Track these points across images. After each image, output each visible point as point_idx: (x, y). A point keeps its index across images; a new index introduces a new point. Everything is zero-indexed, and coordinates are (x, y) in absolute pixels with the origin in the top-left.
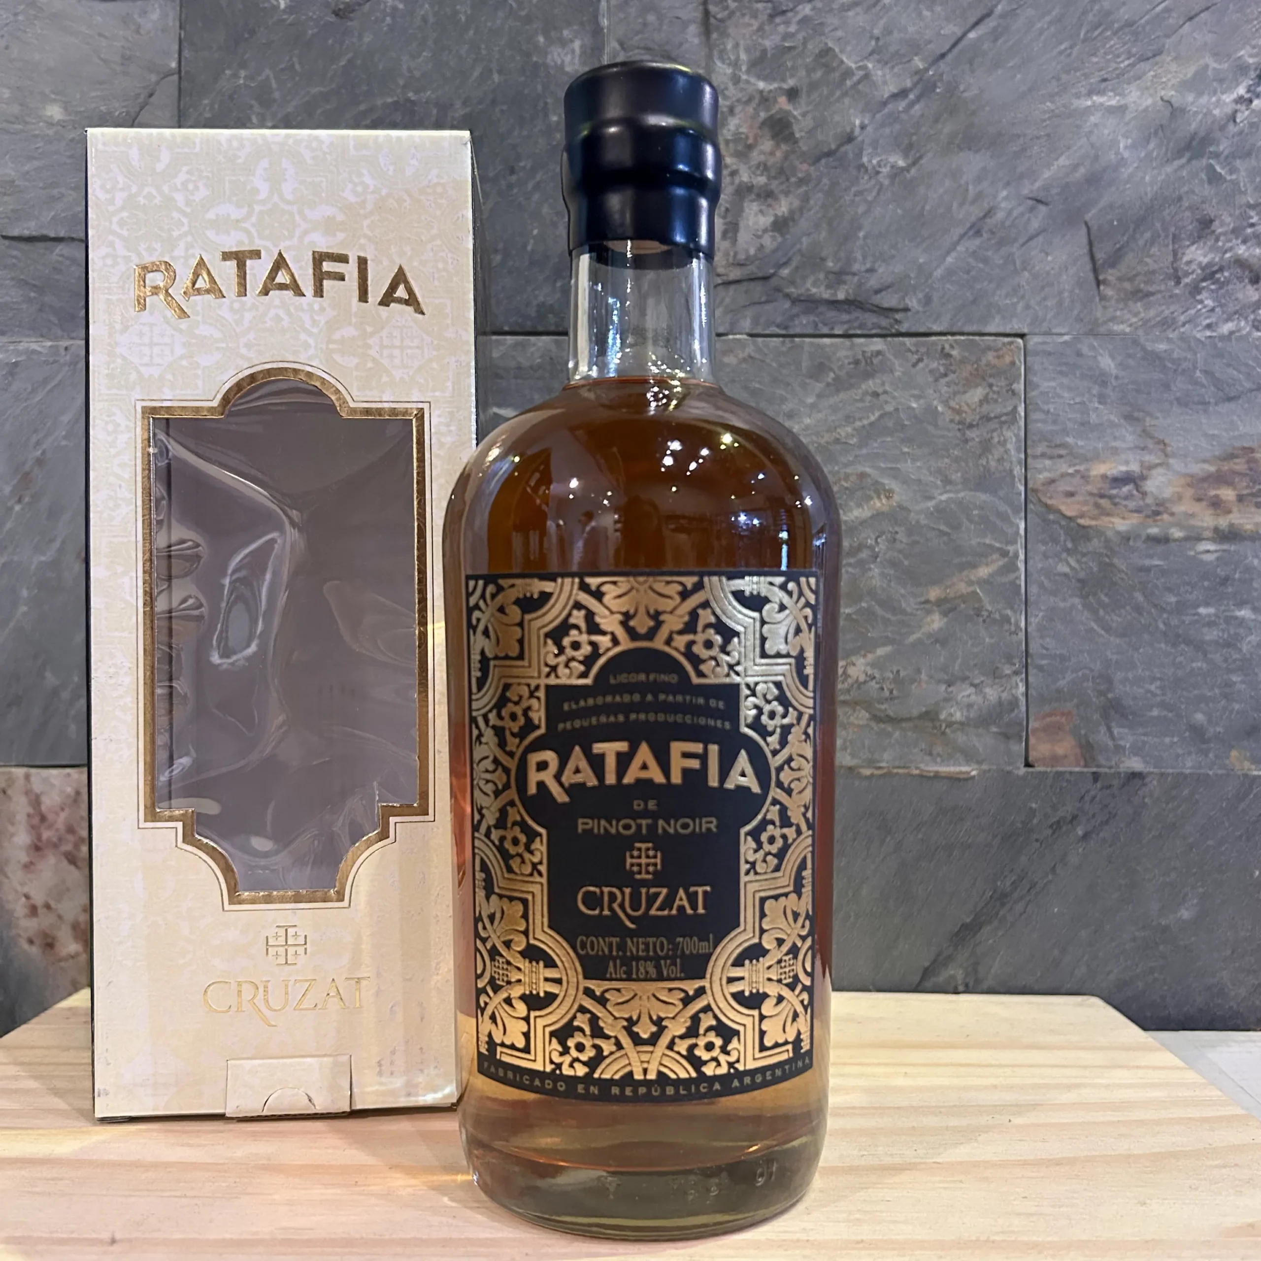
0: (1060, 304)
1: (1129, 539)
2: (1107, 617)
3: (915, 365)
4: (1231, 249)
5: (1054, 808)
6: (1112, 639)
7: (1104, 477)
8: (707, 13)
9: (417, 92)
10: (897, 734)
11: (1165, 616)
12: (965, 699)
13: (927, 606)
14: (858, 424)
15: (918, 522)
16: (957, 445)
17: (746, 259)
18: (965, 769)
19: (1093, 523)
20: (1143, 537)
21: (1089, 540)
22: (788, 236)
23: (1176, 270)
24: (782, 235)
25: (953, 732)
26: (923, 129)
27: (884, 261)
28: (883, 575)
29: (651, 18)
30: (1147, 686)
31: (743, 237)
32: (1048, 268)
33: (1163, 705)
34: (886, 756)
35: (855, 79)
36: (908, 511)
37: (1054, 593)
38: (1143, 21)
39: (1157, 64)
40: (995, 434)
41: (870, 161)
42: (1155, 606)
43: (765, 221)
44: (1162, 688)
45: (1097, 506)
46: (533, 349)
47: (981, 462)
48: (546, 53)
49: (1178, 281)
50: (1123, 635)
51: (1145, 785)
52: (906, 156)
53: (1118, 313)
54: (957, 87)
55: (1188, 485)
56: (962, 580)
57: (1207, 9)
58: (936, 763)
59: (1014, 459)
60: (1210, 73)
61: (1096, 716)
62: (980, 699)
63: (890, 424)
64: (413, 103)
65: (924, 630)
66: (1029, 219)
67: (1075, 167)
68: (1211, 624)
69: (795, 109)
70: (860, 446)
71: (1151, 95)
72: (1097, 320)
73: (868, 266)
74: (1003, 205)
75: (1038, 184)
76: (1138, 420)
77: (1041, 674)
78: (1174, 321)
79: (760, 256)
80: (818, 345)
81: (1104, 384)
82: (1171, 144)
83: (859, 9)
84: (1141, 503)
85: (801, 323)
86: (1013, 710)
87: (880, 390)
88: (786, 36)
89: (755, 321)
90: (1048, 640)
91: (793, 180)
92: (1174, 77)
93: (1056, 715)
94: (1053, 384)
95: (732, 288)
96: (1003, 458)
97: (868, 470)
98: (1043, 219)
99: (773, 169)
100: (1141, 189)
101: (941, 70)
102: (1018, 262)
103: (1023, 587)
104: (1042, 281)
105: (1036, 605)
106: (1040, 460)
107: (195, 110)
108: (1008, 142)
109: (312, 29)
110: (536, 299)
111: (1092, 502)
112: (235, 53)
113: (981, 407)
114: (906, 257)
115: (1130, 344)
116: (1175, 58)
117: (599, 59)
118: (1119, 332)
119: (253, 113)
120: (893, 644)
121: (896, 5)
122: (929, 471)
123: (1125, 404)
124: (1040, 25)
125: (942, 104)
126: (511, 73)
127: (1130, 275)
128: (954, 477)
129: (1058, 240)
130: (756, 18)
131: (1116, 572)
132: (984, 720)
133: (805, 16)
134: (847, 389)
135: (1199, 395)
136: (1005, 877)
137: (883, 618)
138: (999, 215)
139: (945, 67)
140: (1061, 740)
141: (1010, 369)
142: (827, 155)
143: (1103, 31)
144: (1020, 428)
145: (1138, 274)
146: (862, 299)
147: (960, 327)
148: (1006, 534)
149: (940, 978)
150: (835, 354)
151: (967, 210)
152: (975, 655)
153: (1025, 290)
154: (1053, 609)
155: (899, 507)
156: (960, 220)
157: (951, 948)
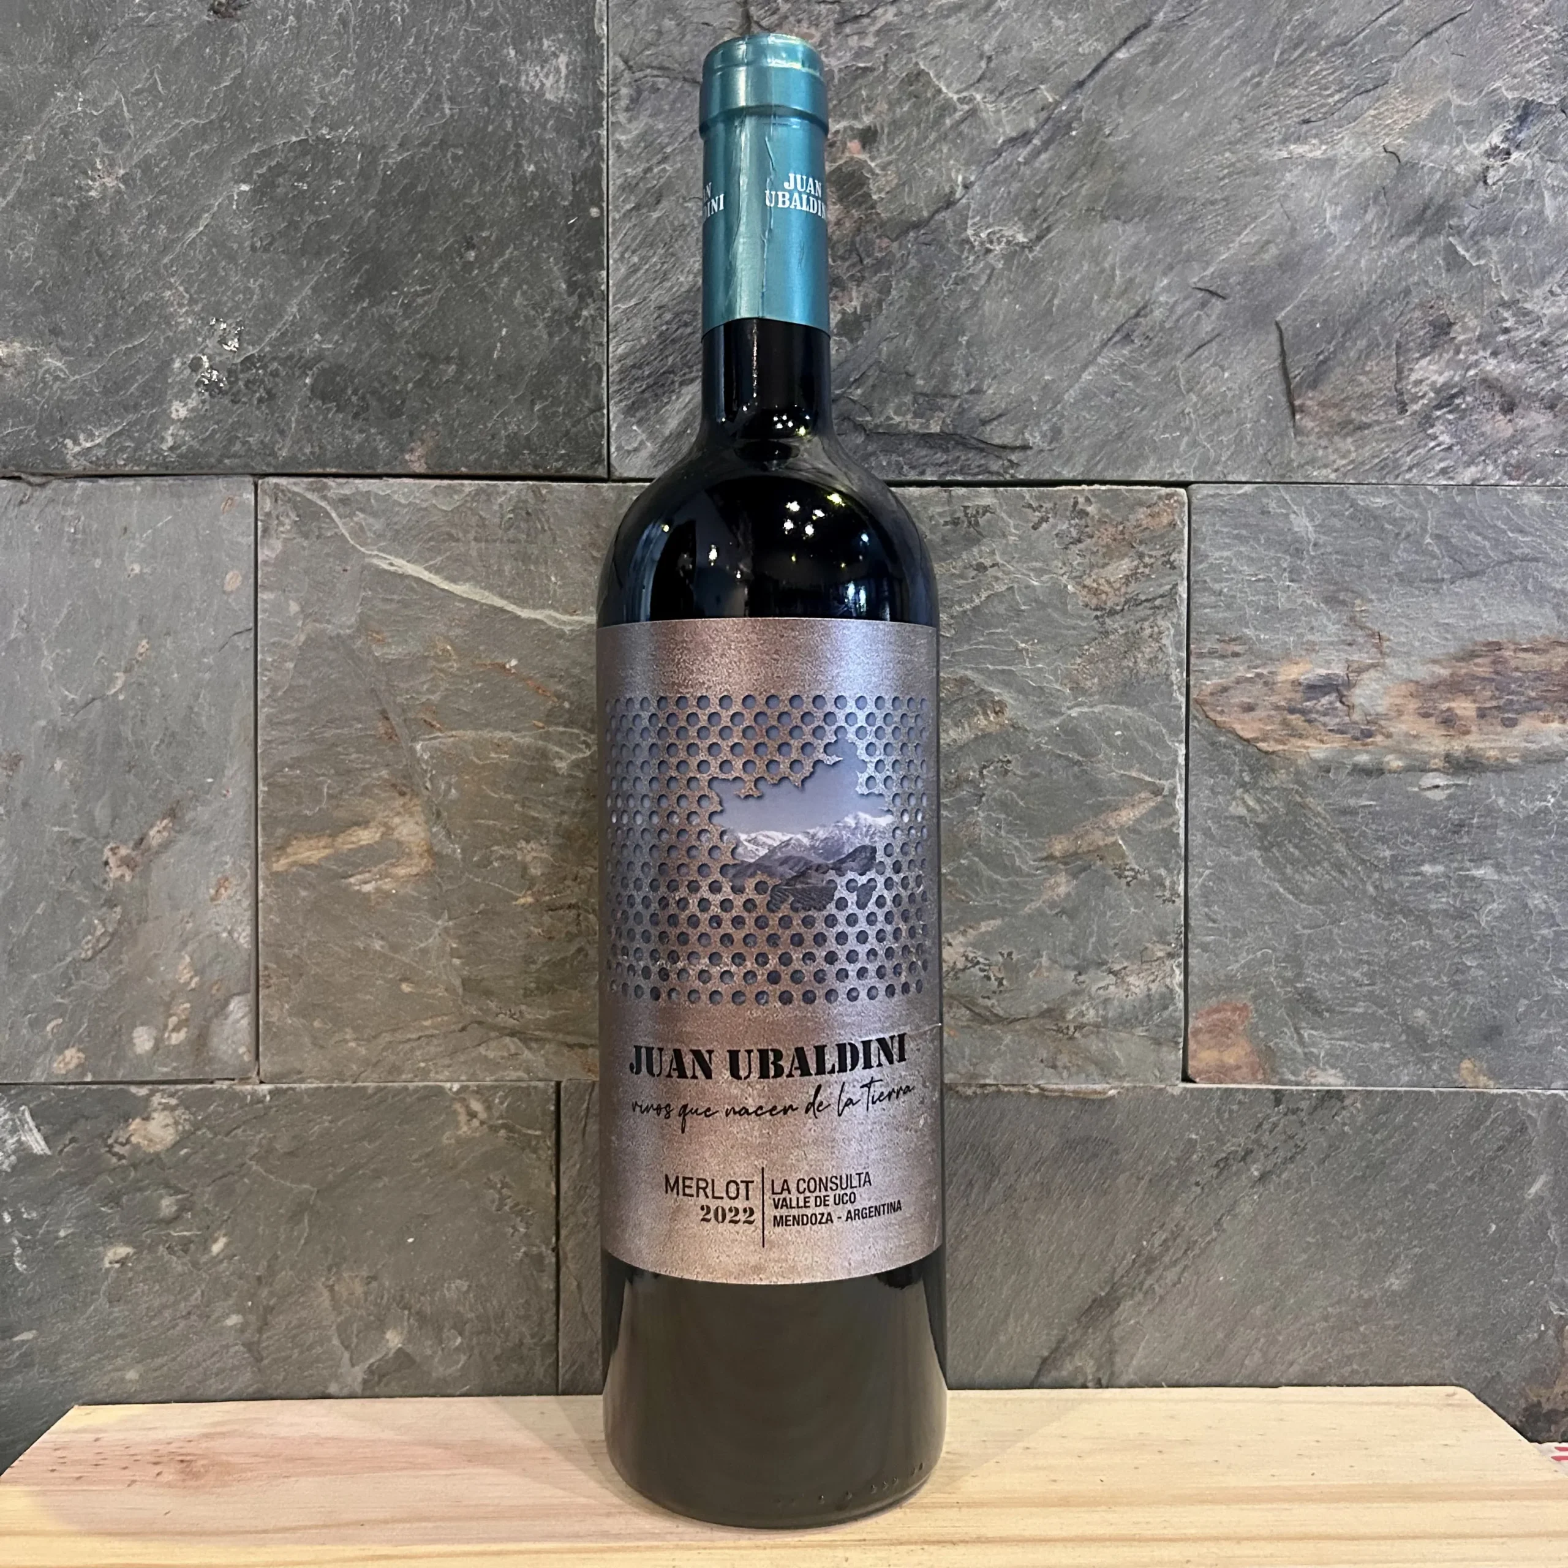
0: (1239, 439)
1: (1328, 771)
2: (1297, 876)
3: (1035, 528)
4: (1476, 364)
5: (1221, 1141)
6: (1303, 906)
7: (1296, 683)
8: (748, 17)
9: (331, 129)
10: (1008, 1038)
11: (1376, 875)
12: (1101, 992)
13: (1052, 863)
14: (957, 608)
15: (1038, 747)
16: (1095, 639)
18: (1098, 1087)
19: (1281, 747)
20: (1349, 767)
21: (1273, 771)
22: (860, 342)
23: (1401, 394)
24: (852, 340)
25: (1084, 1036)
26: (1053, 189)
27: (995, 378)
28: (990, 820)
29: (669, 24)
30: (1349, 972)
32: (1223, 389)
33: (1371, 997)
34: (993, 1069)
35: (958, 115)
36: (1026, 730)
37: (1225, 843)
38: (1361, 36)
39: (1378, 99)
40: (1146, 624)
41: (977, 234)
42: (1363, 862)
44: (1371, 975)
45: (1285, 723)
46: (501, 500)
47: (1125, 663)
48: (519, 72)
49: (1403, 410)
50: (1318, 901)
51: (1344, 1108)
52: (1026, 232)
53: (1320, 453)
54: (1100, 129)
55: (1411, 695)
56: (1099, 828)
57: (1452, 19)
58: (1062, 1078)
59: (1172, 659)
60: (1452, 113)
61: (1281, 1013)
62: (1121, 993)
63: (1001, 609)
64: (329, 143)
65: (1045, 897)
66: (1199, 316)
67: (1263, 247)
68: (1438, 888)
69: (873, 159)
70: (957, 640)
71: (1370, 144)
72: (1292, 460)
73: (973, 385)
74: (1162, 299)
75: (1211, 269)
76: (1343, 603)
77: (1205, 955)
78: (1397, 464)
81: (1298, 553)
82: (1397, 215)
83: (962, 15)
84: (1347, 719)
85: (879, 464)
86: (1166, 1008)
87: (988, 562)
88: (859, 54)
90: (1216, 908)
91: (867, 261)
92: (1404, 118)
93: (1225, 1010)
94: (1226, 554)
96: (1156, 657)
97: (969, 673)
98: (1218, 318)
99: (839, 245)
100: (1355, 277)
101: (1078, 104)
102: (1182, 382)
103: (1182, 836)
104: (1215, 407)
105: (1202, 859)
106: (1208, 660)
107: (12, 149)
108: (1171, 208)
109: (180, 32)
110: (506, 429)
111: (1278, 719)
112: (70, 66)
113: (1127, 583)
114: (1026, 373)
115: (1335, 497)
116: (1405, 91)
117: (595, 84)
118: (1320, 480)
119: (97, 155)
120: (1002, 917)
121: (1015, 10)
122: (1054, 673)
123: (1329, 582)
124: (1217, 41)
125: (1078, 153)
126: (469, 102)
127: (1337, 400)
128: (1089, 684)
129: (1239, 348)
130: (817, 25)
131: (1310, 815)
132: (1126, 1022)
133: (887, 24)
134: (944, 560)
135: (1429, 568)
136: (1154, 1234)
137: (989, 878)
138: (1157, 313)
139: (1084, 100)
140: (1233, 1045)
141: (1168, 532)
142: (916, 226)
143: (1305, 51)
144: (1179, 617)
145: (1348, 398)
146: (964, 432)
147: (1100, 472)
148: (1161, 763)
149: (1065, 1371)
150: (926, 509)
151: (1112, 307)
152: (1115, 932)
153: (1191, 420)
154: (1223, 866)
155: (1013, 726)
156: (1103, 320)
157: (1079, 1332)
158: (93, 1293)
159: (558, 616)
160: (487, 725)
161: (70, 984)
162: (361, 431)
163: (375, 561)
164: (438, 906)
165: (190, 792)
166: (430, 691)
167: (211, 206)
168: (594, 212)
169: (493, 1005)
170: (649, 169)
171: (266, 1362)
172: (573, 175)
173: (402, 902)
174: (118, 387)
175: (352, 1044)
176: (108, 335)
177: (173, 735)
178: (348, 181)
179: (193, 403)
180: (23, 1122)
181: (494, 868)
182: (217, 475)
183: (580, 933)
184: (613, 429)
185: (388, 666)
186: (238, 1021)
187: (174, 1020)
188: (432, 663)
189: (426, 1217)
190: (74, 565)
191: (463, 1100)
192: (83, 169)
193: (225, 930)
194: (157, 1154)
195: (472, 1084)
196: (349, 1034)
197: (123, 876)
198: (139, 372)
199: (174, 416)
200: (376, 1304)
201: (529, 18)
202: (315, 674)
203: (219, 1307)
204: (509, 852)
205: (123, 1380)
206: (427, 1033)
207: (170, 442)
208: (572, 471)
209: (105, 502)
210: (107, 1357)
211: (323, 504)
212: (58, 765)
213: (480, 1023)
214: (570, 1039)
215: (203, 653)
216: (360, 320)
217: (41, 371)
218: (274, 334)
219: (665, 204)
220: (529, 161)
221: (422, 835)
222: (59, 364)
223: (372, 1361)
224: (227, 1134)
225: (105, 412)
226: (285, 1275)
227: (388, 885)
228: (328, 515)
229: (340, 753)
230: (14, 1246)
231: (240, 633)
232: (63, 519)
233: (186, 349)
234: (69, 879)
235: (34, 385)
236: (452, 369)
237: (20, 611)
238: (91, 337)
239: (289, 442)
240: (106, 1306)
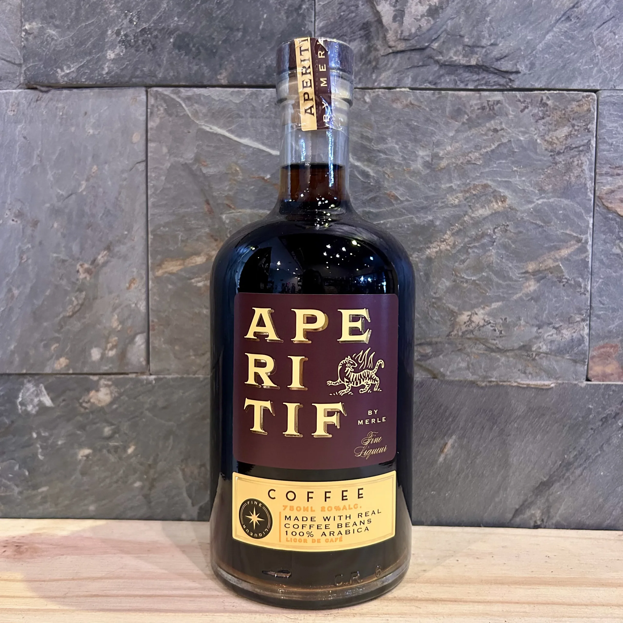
3: (522, 111)
5: (604, 408)
10: (503, 359)
12: (549, 337)
13: (527, 275)
14: (483, 151)
15: (522, 218)
16: (550, 166)
17: (409, 36)
18: (546, 383)
22: (438, 20)
24: (434, 19)
25: (541, 358)
27: (503, 38)
28: (498, 254)
31: (407, 20)
32: (615, 44)
34: (495, 374)
36: (516, 210)
37: (610, 267)
40: (575, 159)
43: (423, 9)
46: (263, 97)
47: (565, 178)
56: (550, 258)
58: (528, 378)
59: (588, 176)
62: (559, 338)
63: (505, 151)
65: (523, 292)
66: (604, 8)
70: (484, 167)
73: (492, 41)
77: (599, 320)
79: (418, 33)
80: (457, 97)
85: (445, 81)
86: (580, 345)
87: (499, 128)
89: (414, 79)
90: (604, 298)
93: (607, 347)
94: (615, 125)
95: (399, 55)
96: (580, 175)
97: (489, 183)
98: (613, 9)
102: (595, 39)
103: (590, 263)
104: (610, 53)
105: (598, 274)
106: (604, 177)
110: (265, 63)
113: (566, 140)
114: (518, 35)
120: (503, 301)
122: (530, 183)
128: (547, 188)
132: (561, 351)
134: (477, 127)
136: (570, 452)
137: (497, 283)
138: (583, 6)
140: (610, 363)
141: (587, 114)
144: (592, 155)
146: (487, 64)
147: (554, 85)
148: (581, 227)
149: (526, 516)
150: (468, 102)
151: (561, 3)
152: (557, 308)
153: (599, 59)
154: (608, 278)
155: (510, 208)
156: (557, 9)
157: (533, 497)
158: (74, 470)
161: (62, 327)
162: (197, 65)
163: (204, 127)
165: (117, 238)
166: (229, 190)
171: (153, 504)
174: (82, 43)
175: (193, 357)
176: (77, 19)
177: (109, 211)
179: (117, 51)
180: (41, 391)
182: (129, 87)
185: (209, 178)
186: (140, 346)
187: (109, 345)
188: (230, 176)
190: (61, 130)
193: (133, 303)
194: (102, 407)
196: (191, 353)
197: (86, 278)
198: (91, 36)
199: (108, 57)
200: (204, 478)
202: (174, 182)
203: (132, 478)
205: (88, 510)
207: (106, 70)
209: (76, 100)
210: (80, 500)
211: (179, 100)
212: (56, 225)
215: (123, 172)
216: (196, 10)
217: (46, 36)
218: (155, 17)
222: (54, 33)
223: (201, 504)
224: (135, 398)
225: (75, 56)
226: (161, 465)
228: (180, 105)
229: (186, 220)
230: (38, 448)
231: (139, 162)
232: (57, 108)
233: (113, 26)
234: (61, 279)
235: (42, 43)
236: (240, 34)
237: (37, 152)
238: (69, 21)
239: (162, 70)
240: (80, 476)
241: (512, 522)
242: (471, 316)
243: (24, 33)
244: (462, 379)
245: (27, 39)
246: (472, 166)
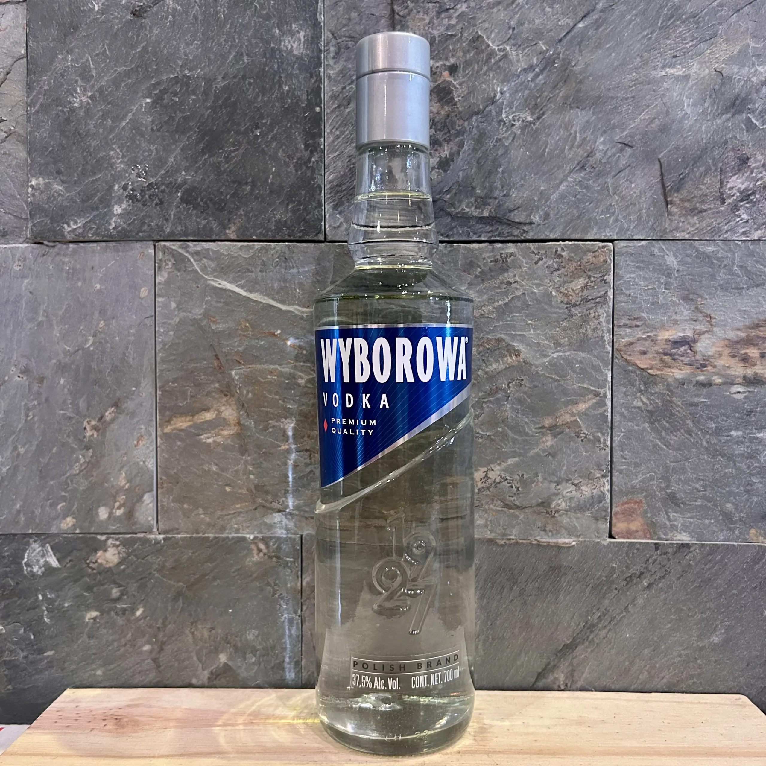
0: (639, 218)
1: (684, 384)
2: (668, 437)
3: (536, 263)
4: (761, 178)
5: (628, 567)
6: (670, 451)
7: (668, 340)
8: (393, 11)
9: (190, 71)
10: (522, 516)
11: (708, 436)
12: (568, 494)
13: (544, 430)
14: (497, 304)
15: (537, 373)
16: (566, 319)
18: (567, 541)
19: (659, 373)
20: (694, 382)
21: (656, 384)
22: (449, 172)
23: (723, 194)
24: (445, 171)
25: (560, 515)
26: (546, 94)
27: (516, 189)
28: (513, 409)
29: (354, 15)
30: (694, 485)
32: (631, 192)
33: (704, 498)
34: (514, 531)
35: (497, 57)
36: (531, 364)
37: (631, 420)
38: (703, 13)
39: (712, 44)
40: (592, 311)
42: (701, 430)
43: (434, 161)
44: (704, 486)
45: (662, 360)
46: (273, 252)
47: (581, 331)
48: (280, 41)
49: (723, 202)
50: (678, 449)
51: (690, 552)
52: (532, 114)
53: (681, 224)
54: (569, 63)
55: (726, 346)
56: (567, 413)
57: (750, 3)
58: (548, 536)
59: (605, 328)
60: (750, 51)
61: (659, 504)
62: (578, 495)
63: (519, 304)
64: (189, 78)
65: (540, 447)
66: (619, 156)
67: (652, 121)
68: (739, 443)
69: (455, 80)
70: (498, 320)
71: (707, 68)
72: (666, 228)
73: (505, 193)
74: (600, 148)
75: (625, 133)
76: (692, 300)
77: (621, 476)
78: (720, 230)
80: (470, 250)
81: (669, 275)
82: (721, 103)
83: (500, 7)
84: (693, 358)
85: (458, 232)
86: (600, 502)
87: (512, 281)
88: (449, 28)
90: (626, 452)
91: (452, 132)
92: (725, 54)
93: (631, 503)
94: (632, 276)
96: (597, 328)
97: (503, 336)
98: (629, 157)
99: (438, 124)
100: (699, 136)
101: (559, 50)
102: (610, 188)
103: (610, 417)
104: (627, 202)
105: (618, 428)
106: (623, 329)
107: (38, 84)
108: (605, 102)
109: (117, 25)
110: (275, 217)
111: (658, 358)
112: (64, 43)
113: (582, 292)
114: (531, 186)
115: (688, 247)
116: (726, 40)
117: (318, 45)
118: (681, 238)
119: (78, 86)
120: (519, 456)
121: (527, 4)
122: (546, 337)
123: (683, 289)
124: (629, 17)
125: (558, 75)
126: (256, 56)
127: (688, 198)
128: (563, 341)
129: (639, 172)
130: (427, 14)
131: (674, 406)
132: (581, 508)
133: (463, 12)
134: (490, 280)
135: (736, 282)
136: (594, 613)
137: (513, 438)
138: (597, 155)
139: (561, 49)
140: (634, 520)
141: (603, 265)
142: (477, 113)
143: (674, 21)
144: (609, 307)
145: (695, 197)
146: (500, 216)
147: (569, 235)
148: (599, 381)
149: (549, 680)
150: (481, 254)
151: (575, 152)
152: (576, 464)
153: (615, 208)
154: (630, 431)
155: (524, 362)
156: (570, 159)
157: (556, 660)
158: (81, 633)
159: (300, 308)
160: (266, 362)
161: (68, 486)
162: (205, 219)
163: (212, 283)
164: (243, 450)
165: (125, 395)
166: (239, 346)
167: (132, 110)
168: (318, 109)
169: (269, 497)
170: (344, 88)
171: (162, 668)
172: (307, 91)
173: (226, 447)
174: (89, 198)
175: (202, 516)
176: (84, 173)
177: (116, 367)
178: (197, 96)
179: (124, 206)
180: (47, 552)
181: (270, 433)
182: (137, 241)
183: (311, 464)
184: (327, 217)
185: (218, 334)
186: (148, 504)
187: (117, 504)
189: (238, 600)
190: (68, 285)
191: (256, 544)
192: (71, 92)
193: (141, 461)
194: (110, 569)
195: (260, 536)
196: (201, 511)
197: (93, 435)
198: (98, 191)
199: (115, 212)
200: (214, 641)
201: (286, 14)
202: (183, 337)
203: (140, 641)
204: (277, 424)
205: (95, 675)
206: (238, 511)
207: (113, 225)
208: (307, 238)
209: (82, 254)
210: (87, 664)
211: (187, 255)
212: (62, 381)
213: (264, 507)
214: (307, 515)
215: (130, 327)
216: (204, 164)
217: (52, 192)
218: (163, 172)
219: (352, 105)
220: (286, 85)
221: (235, 415)
222: (61, 188)
223: (212, 668)
224: (143, 559)
225: (82, 211)
226: (170, 627)
227: (219, 439)
228: (189, 260)
229: (195, 376)
230: (43, 611)
231: (148, 317)
232: (63, 263)
233: (121, 180)
234: (68, 436)
235: (49, 198)
236: (249, 187)
237: (43, 307)
238: (75, 175)
239: (170, 225)
240: (87, 639)
241: (535, 686)
242: (487, 471)
243: (30, 189)
244: (480, 537)
245: (33, 195)
246: (486, 319)
